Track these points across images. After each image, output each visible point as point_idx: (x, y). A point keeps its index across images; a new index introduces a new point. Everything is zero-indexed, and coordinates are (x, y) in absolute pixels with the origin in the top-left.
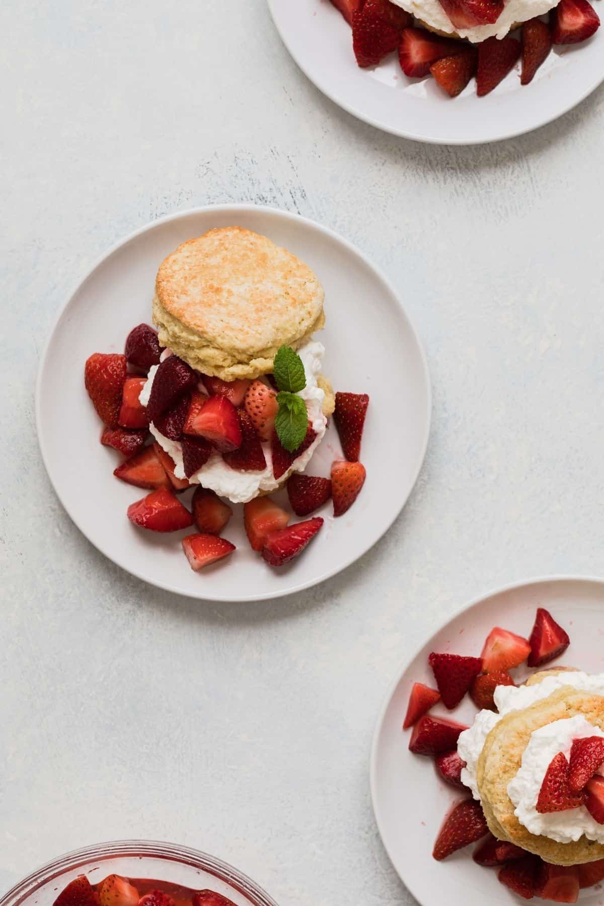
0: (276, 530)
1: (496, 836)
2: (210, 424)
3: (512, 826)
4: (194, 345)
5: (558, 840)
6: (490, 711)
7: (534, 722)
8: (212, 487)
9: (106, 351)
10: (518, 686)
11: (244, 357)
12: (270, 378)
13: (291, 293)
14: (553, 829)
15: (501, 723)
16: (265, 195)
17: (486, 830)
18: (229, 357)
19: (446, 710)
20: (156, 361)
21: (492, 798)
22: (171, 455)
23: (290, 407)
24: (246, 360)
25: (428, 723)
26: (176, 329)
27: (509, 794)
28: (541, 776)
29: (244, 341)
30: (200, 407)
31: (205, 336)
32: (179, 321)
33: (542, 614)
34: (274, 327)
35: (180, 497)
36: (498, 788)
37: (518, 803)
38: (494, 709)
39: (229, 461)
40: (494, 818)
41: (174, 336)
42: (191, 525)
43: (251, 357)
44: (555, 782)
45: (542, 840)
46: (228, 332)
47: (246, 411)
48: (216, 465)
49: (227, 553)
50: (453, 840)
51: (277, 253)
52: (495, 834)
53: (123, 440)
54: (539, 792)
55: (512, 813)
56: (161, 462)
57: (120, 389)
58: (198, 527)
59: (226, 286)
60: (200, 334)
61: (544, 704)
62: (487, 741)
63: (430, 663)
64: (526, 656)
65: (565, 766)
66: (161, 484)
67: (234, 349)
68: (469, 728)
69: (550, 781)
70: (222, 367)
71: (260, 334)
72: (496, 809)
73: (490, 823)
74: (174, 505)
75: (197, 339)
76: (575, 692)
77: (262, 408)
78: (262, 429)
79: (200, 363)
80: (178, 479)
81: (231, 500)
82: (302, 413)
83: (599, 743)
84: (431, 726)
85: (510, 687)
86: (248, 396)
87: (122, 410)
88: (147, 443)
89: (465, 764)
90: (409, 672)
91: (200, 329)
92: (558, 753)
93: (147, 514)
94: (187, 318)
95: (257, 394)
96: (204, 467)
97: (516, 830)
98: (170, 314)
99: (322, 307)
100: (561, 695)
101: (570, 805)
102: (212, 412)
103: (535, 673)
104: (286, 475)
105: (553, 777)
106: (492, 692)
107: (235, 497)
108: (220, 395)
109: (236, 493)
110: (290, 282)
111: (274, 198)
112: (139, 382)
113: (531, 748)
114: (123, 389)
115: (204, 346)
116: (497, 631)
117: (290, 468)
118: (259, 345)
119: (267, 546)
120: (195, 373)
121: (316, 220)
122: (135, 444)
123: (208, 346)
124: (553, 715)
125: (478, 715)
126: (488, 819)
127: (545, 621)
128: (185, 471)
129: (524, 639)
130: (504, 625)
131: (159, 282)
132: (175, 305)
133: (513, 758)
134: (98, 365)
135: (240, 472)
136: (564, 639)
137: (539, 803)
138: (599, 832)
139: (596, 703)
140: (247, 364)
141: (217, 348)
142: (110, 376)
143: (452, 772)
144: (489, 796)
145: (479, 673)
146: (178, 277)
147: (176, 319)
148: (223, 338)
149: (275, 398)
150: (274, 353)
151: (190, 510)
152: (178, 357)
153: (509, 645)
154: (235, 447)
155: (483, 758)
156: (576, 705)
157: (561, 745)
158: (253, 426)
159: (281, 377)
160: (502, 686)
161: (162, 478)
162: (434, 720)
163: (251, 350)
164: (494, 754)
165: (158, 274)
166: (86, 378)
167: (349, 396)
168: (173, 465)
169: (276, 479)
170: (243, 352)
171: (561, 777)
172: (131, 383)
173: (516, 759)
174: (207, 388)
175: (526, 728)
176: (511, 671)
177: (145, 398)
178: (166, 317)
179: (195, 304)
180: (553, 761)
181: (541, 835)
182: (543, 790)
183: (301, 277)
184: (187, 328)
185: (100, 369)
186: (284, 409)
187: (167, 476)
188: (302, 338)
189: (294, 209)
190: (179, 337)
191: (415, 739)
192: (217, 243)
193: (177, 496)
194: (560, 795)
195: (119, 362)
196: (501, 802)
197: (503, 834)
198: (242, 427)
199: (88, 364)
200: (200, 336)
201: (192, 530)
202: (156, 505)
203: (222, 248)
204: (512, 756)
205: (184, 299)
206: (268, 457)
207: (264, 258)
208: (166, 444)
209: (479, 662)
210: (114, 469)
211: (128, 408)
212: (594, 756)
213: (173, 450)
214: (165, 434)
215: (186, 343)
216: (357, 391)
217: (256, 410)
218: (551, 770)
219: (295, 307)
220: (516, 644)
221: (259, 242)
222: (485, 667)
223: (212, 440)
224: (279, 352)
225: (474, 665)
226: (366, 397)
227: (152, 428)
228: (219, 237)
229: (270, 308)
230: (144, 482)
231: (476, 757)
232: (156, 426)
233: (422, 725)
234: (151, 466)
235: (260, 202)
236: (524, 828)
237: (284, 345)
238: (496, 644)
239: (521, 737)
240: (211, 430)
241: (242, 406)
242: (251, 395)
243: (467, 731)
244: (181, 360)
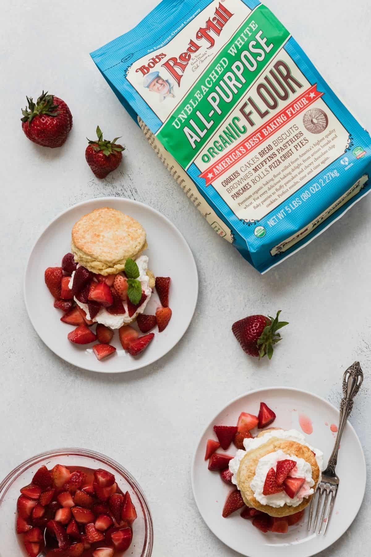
0: (133, 340)
1: (248, 506)
2: (98, 295)
3: (254, 501)
4: (88, 260)
5: (274, 506)
6: (242, 450)
7: (260, 455)
8: (103, 323)
9: (54, 266)
10: (254, 438)
11: (111, 264)
12: (123, 273)
13: (131, 235)
14: (271, 502)
15: (246, 455)
16: (119, 192)
17: (244, 504)
18: (105, 265)
19: (223, 450)
20: (75, 269)
21: (244, 490)
22: (84, 310)
23: (133, 285)
24: (112, 266)
25: (215, 457)
26: (81, 254)
27: (251, 487)
28: (264, 479)
29: (110, 257)
30: (94, 288)
31: (93, 256)
32: (82, 250)
33: (263, 405)
34: (123, 250)
35: (90, 328)
36: (246, 485)
37: (255, 491)
38: (244, 449)
39: (109, 310)
40: (246, 498)
41: (81, 257)
42: (96, 340)
43: (115, 264)
44: (270, 481)
45: (267, 506)
46: (103, 254)
47: (114, 288)
48: (103, 313)
49: (113, 351)
50: (230, 508)
51: (125, 218)
52: (248, 505)
53: (63, 305)
54: (263, 486)
55: (253, 496)
56: (80, 313)
57: (60, 283)
58: (99, 340)
59: (102, 234)
60: (91, 256)
61: (264, 446)
62: (240, 464)
63: (214, 430)
64: (257, 424)
65: (274, 474)
66: (82, 323)
67: (106, 261)
68: (233, 458)
69: (268, 481)
70: (102, 269)
71: (118, 254)
72: (246, 494)
73: (245, 501)
74: (87, 332)
75: (89, 258)
76: (278, 440)
77: (121, 287)
78: (122, 296)
79: (93, 269)
80: (88, 320)
81: (111, 328)
82: (139, 288)
83: (288, 462)
84: (216, 458)
85: (250, 439)
86: (115, 281)
87: (62, 292)
88: (74, 306)
89: (233, 474)
90: (205, 435)
91: (91, 253)
92: (271, 468)
93: (76, 337)
94: (85, 249)
95: (118, 280)
96: (98, 314)
97: (255, 503)
98: (78, 248)
99: (146, 240)
100: (272, 441)
101: (277, 491)
102: (99, 289)
103: (261, 431)
104: (135, 315)
105: (269, 479)
106: (243, 441)
107: (113, 326)
108: (102, 282)
109: (113, 325)
110: (130, 230)
111: (123, 193)
112: (68, 279)
113: (259, 466)
114: (61, 283)
115: (93, 261)
116: (243, 414)
117: (137, 312)
118: (118, 258)
119: (130, 347)
120: (91, 273)
121: (142, 202)
122: (68, 306)
123: (95, 261)
124: (268, 451)
125: (237, 452)
126: (244, 499)
127: (264, 408)
128: (90, 317)
129: (256, 417)
130: (246, 411)
131: (72, 234)
132: (79, 244)
133: (251, 471)
134: (50, 273)
135: (114, 315)
136: (273, 415)
137: (264, 491)
138: (292, 502)
139: (287, 444)
140: (113, 267)
141: (99, 262)
142: (55, 277)
143: (228, 478)
144: (243, 489)
145: (236, 433)
146: (81, 231)
147: (80, 250)
148: (101, 257)
149: (126, 282)
150: (125, 262)
151: (95, 334)
152: (83, 267)
153: (248, 420)
154: (110, 305)
155: (239, 472)
156: (278, 446)
157: (272, 464)
158: (118, 295)
159: (128, 272)
160: (246, 438)
161: (82, 321)
162: (218, 456)
163: (114, 261)
164: (244, 470)
165: (72, 231)
166: (45, 279)
167: (162, 278)
168: (85, 314)
169: (130, 317)
170: (111, 262)
171: (273, 479)
172: (65, 279)
173: (253, 472)
174: (97, 279)
175: (257, 457)
176: (251, 432)
177: (70, 286)
178: (77, 249)
179: (88, 242)
180: (269, 472)
181: (266, 505)
182: (265, 485)
183: (135, 227)
184: (85, 253)
185: (51, 274)
186: (131, 286)
187: (84, 319)
188: (137, 254)
189: (132, 197)
190: (82, 258)
191: (210, 465)
192: (98, 215)
193: (89, 328)
194: (272, 487)
195: (59, 270)
196: (248, 491)
197: (250, 505)
198: (112, 295)
199: (46, 272)
200: (91, 257)
201: (97, 342)
202: (80, 332)
203: (100, 217)
204: (251, 470)
205: (84, 241)
206: (126, 308)
207: (118, 220)
208: (81, 305)
209: (236, 428)
210: (60, 318)
211: (64, 291)
212: (286, 468)
213: (85, 307)
214: (80, 301)
215: (86, 260)
216: (165, 276)
217: (119, 288)
218: (268, 476)
219: (133, 241)
220: (252, 419)
221: (116, 213)
222: (239, 431)
223: (100, 302)
224: (127, 261)
225: (234, 430)
226: (169, 278)
227: (75, 299)
228: (98, 212)
229: (121, 242)
230: (74, 323)
231: (236, 471)
232: (76, 297)
233: (213, 458)
234: (76, 316)
235: (117, 196)
236: (259, 502)
237: (128, 258)
238: (243, 420)
239: (254, 462)
240: (99, 298)
241: (113, 286)
242: (116, 281)
243: (233, 459)
244: (84, 268)
